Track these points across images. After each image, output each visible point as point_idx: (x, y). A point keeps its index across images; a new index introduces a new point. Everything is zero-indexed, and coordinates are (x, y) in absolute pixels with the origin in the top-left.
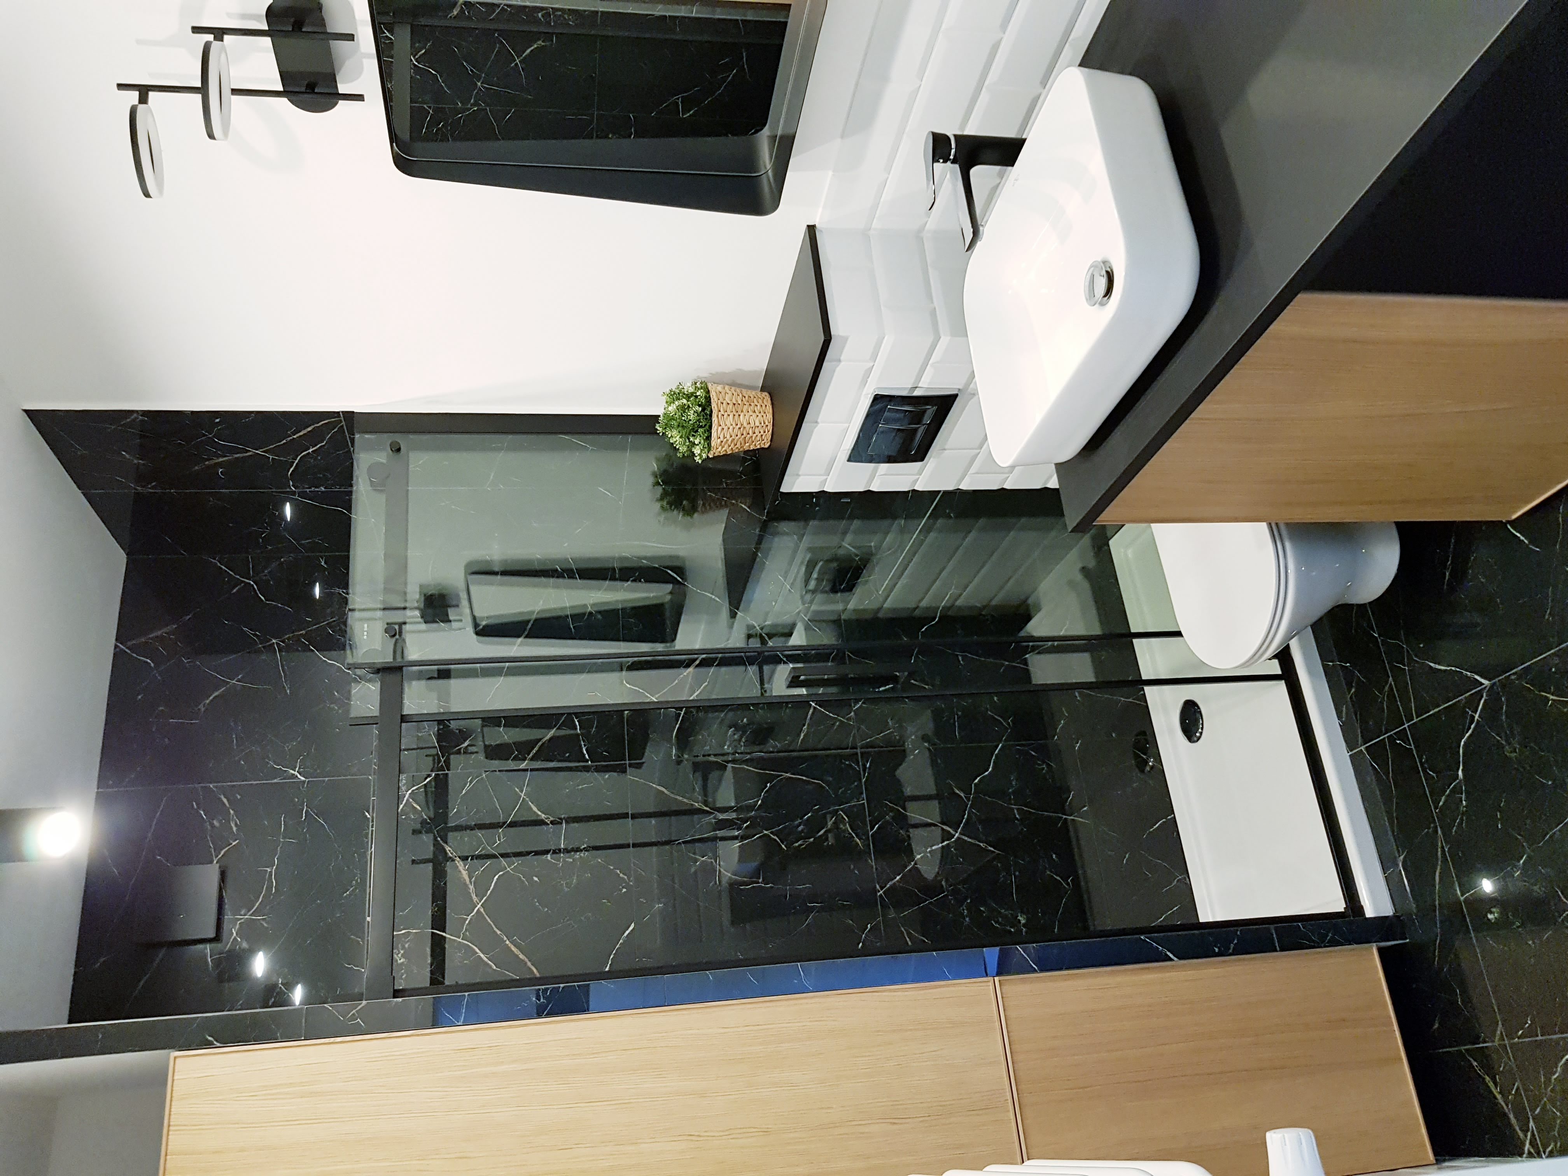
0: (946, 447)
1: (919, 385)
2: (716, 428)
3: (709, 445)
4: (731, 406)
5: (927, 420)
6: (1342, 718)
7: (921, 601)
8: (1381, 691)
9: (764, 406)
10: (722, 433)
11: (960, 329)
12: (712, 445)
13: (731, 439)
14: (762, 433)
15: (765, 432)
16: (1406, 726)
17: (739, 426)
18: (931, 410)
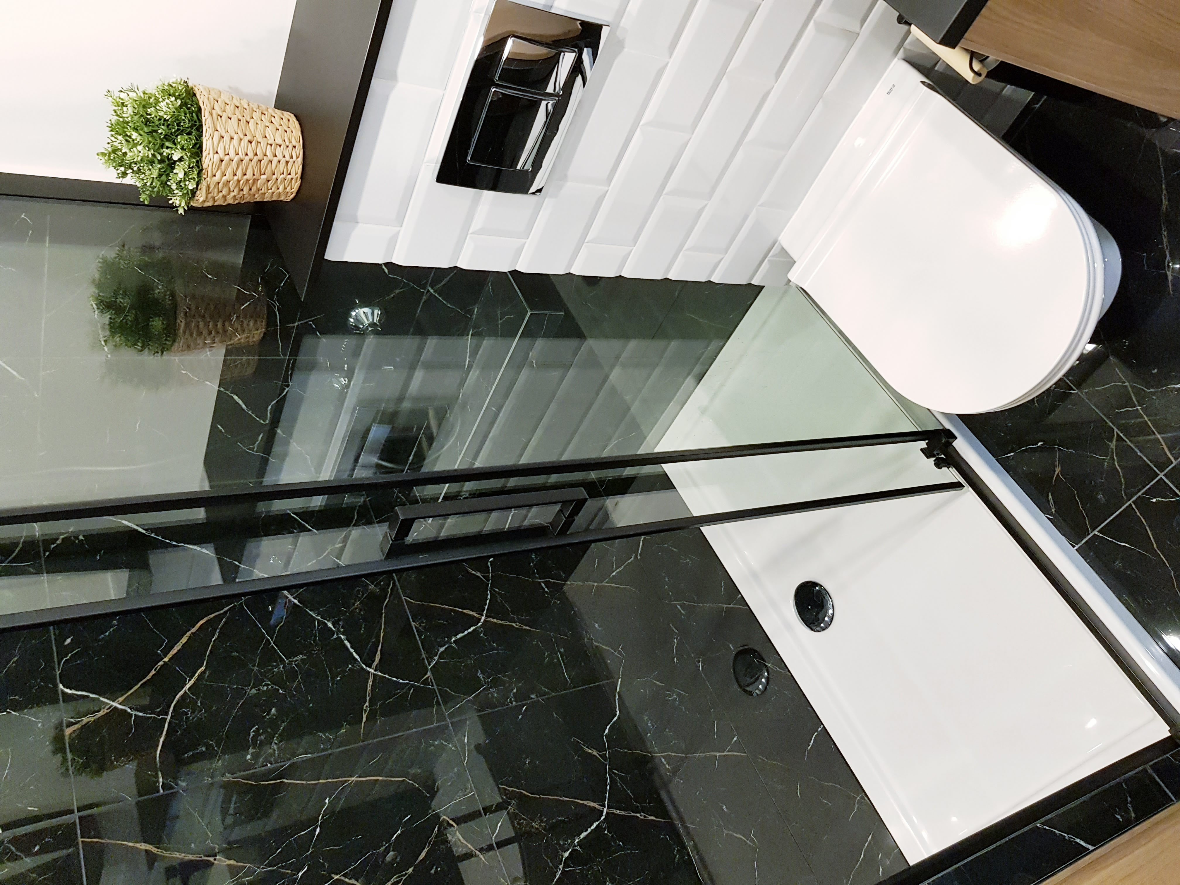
0: (569, 172)
2: (210, 131)
3: (199, 163)
10: (221, 144)
12: (205, 166)
13: (236, 159)
14: (288, 158)
15: (292, 157)
17: (249, 137)
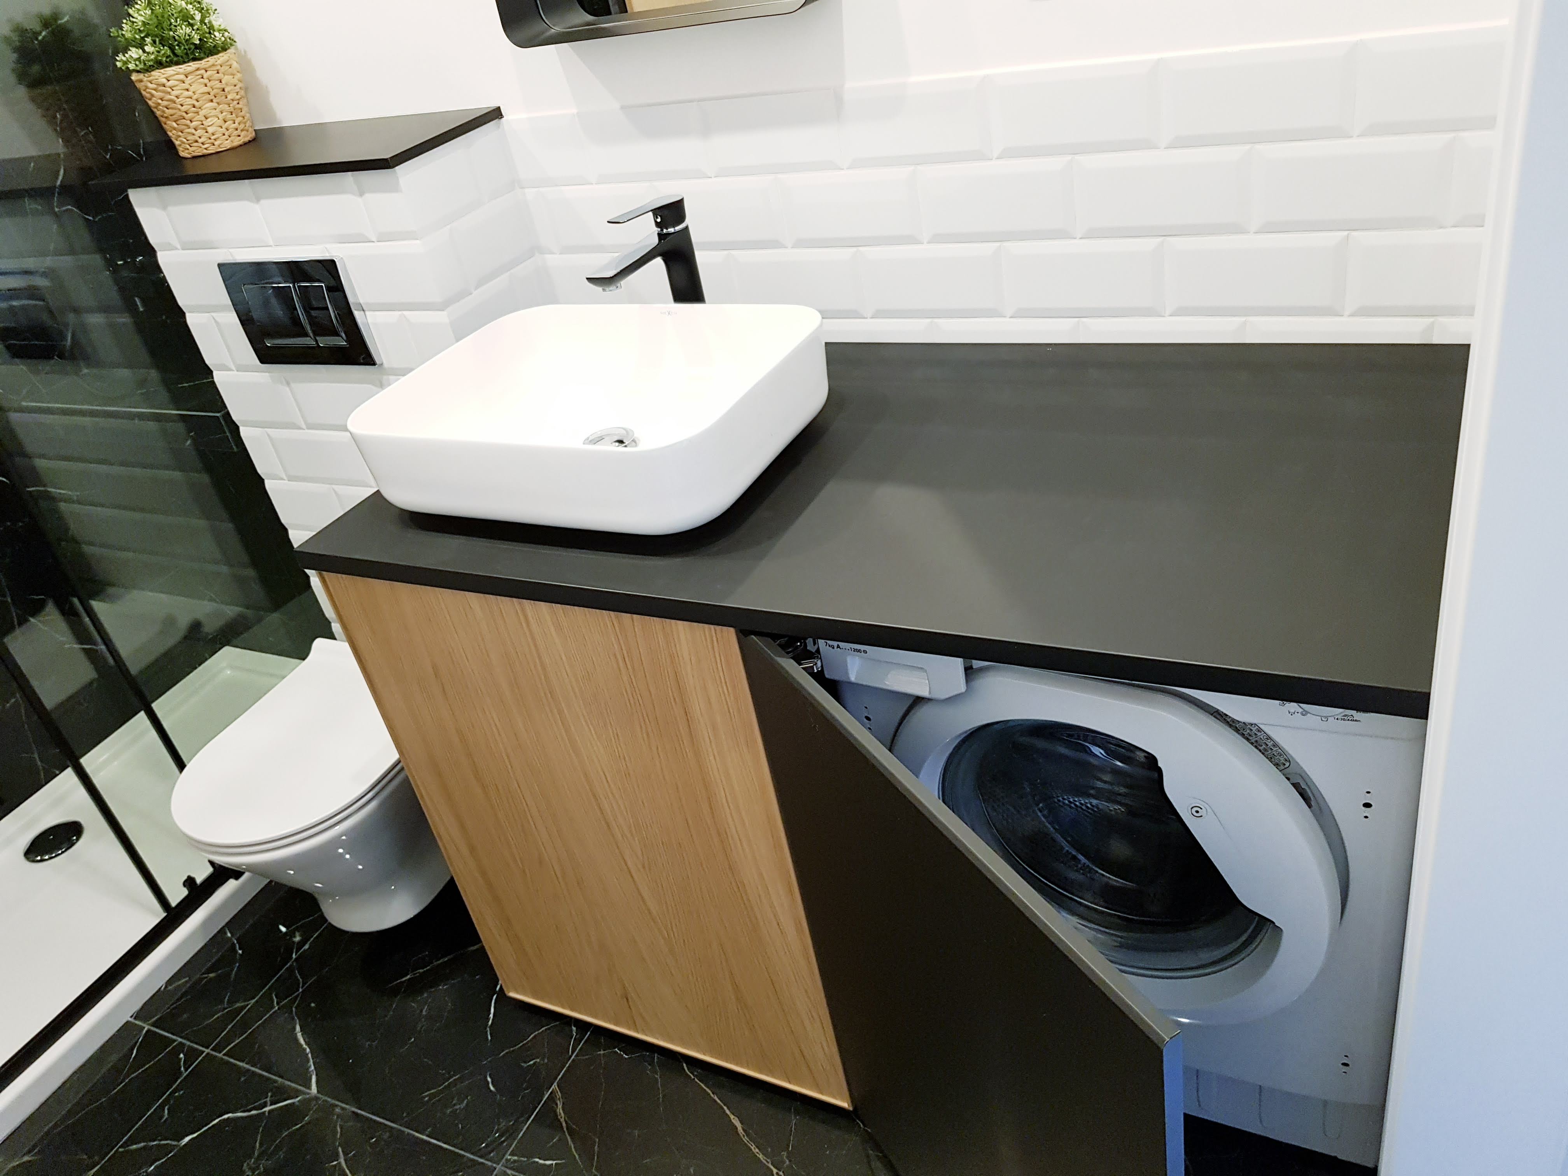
0: (293, 385)
1: (367, 313)
2: (181, 71)
3: (150, 69)
4: (219, 85)
5: (324, 341)
6: (170, 985)
7: (43, 456)
8: (231, 1002)
9: (238, 132)
10: (177, 83)
11: (461, 330)
12: (153, 73)
13: (173, 97)
14: (200, 140)
15: (203, 144)
16: (207, 1051)
17: (197, 104)
18: (341, 341)
